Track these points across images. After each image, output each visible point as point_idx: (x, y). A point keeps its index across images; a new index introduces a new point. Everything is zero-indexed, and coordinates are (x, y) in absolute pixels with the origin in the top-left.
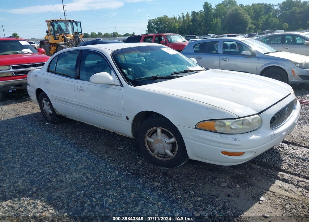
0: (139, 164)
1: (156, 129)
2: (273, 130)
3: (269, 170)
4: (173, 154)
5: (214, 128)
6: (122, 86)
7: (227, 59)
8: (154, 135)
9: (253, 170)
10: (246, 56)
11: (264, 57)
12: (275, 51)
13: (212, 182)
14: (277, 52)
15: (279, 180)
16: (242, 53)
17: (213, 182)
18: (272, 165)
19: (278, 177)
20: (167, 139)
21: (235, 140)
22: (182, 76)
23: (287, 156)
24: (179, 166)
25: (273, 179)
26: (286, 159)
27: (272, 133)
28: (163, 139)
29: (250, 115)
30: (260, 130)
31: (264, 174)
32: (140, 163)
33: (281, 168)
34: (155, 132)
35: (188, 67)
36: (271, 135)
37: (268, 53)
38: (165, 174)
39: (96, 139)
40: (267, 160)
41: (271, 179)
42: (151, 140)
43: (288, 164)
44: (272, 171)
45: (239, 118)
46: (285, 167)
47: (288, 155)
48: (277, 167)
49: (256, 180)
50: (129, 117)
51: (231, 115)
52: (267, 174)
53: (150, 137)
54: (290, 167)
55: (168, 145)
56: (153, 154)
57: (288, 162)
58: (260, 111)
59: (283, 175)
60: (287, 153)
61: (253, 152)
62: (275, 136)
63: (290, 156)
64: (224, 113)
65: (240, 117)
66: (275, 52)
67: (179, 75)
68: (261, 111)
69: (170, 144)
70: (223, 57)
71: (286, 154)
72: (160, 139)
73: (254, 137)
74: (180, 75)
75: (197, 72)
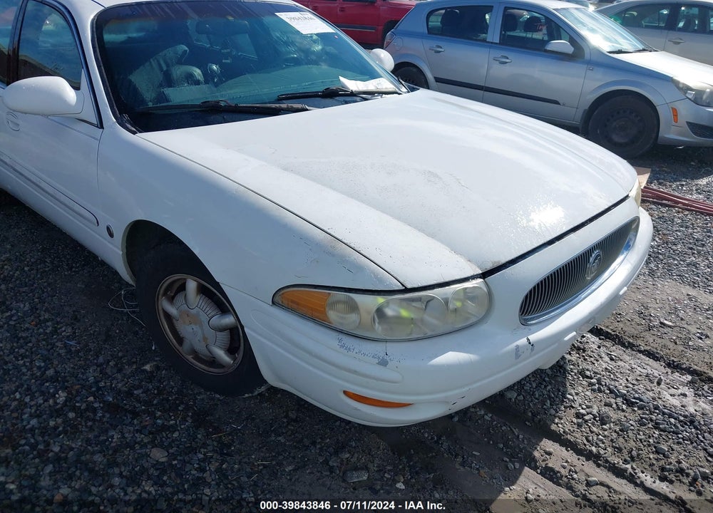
0: (146, 370)
1: (185, 279)
2: (531, 327)
3: (516, 432)
4: (235, 359)
5: (324, 313)
6: (101, 127)
7: (507, 61)
8: (180, 298)
9: (468, 423)
10: (560, 56)
11: (608, 63)
12: (641, 47)
13: (326, 462)
14: (644, 50)
15: (535, 468)
16: (549, 47)
17: (331, 463)
18: (530, 414)
19: (534, 460)
20: (213, 314)
21: (383, 363)
22: (307, 110)
23: (584, 383)
24: (250, 395)
25: (517, 465)
26: (577, 394)
27: (523, 341)
28: (201, 313)
29: (447, 280)
30: (484, 328)
31: (496, 443)
32: (147, 367)
33: (553, 427)
34: (183, 288)
35: (342, 79)
36: (517, 347)
37: (620, 52)
38: (201, 419)
39: (71, 269)
40: (518, 395)
41: (511, 466)
42: (172, 310)
43: (578, 415)
44: (521, 436)
45: (407, 290)
46: (564, 423)
47: (587, 377)
48: (542, 423)
49: (463, 464)
50: (113, 229)
51: (381, 280)
52: (506, 445)
53: (171, 300)
54: (579, 426)
55: (218, 333)
56: (180, 349)
57: (580, 405)
58: (489, 266)
59: (549, 454)
60: (588, 373)
61: (445, 402)
62: (532, 350)
63: (591, 384)
64: (360, 269)
65: (409, 286)
66: (639, 51)
67: (296, 106)
68: (496, 265)
69: (222, 329)
70: (498, 53)
71: (582, 373)
72: (194, 312)
73: (451, 357)
74: (299, 106)
75: (369, 96)
